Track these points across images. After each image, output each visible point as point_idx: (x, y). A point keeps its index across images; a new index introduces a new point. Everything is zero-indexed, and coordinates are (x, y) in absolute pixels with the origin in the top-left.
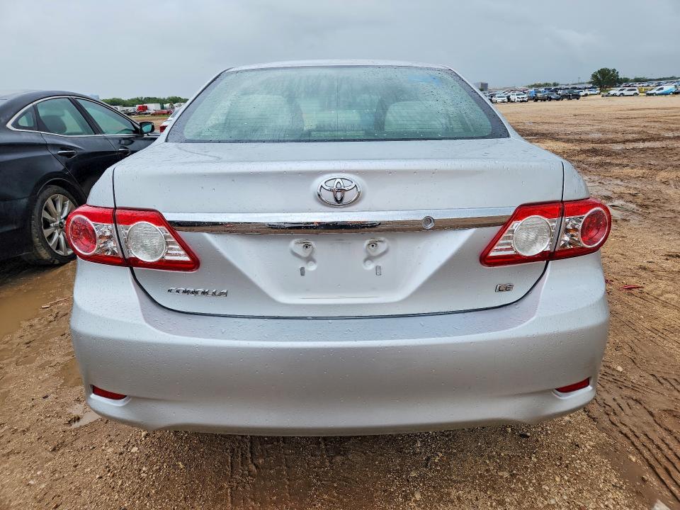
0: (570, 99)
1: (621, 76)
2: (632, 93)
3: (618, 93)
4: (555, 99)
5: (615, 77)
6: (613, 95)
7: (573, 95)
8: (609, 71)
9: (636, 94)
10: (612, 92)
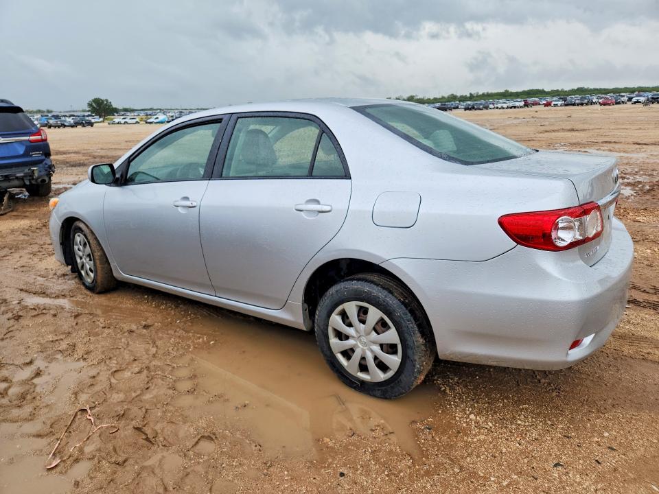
0: (84, 126)
1: (114, 105)
2: (134, 121)
3: (123, 121)
4: (69, 126)
5: (109, 106)
6: (118, 123)
7: (86, 123)
8: (103, 101)
9: (137, 122)
10: (117, 120)
